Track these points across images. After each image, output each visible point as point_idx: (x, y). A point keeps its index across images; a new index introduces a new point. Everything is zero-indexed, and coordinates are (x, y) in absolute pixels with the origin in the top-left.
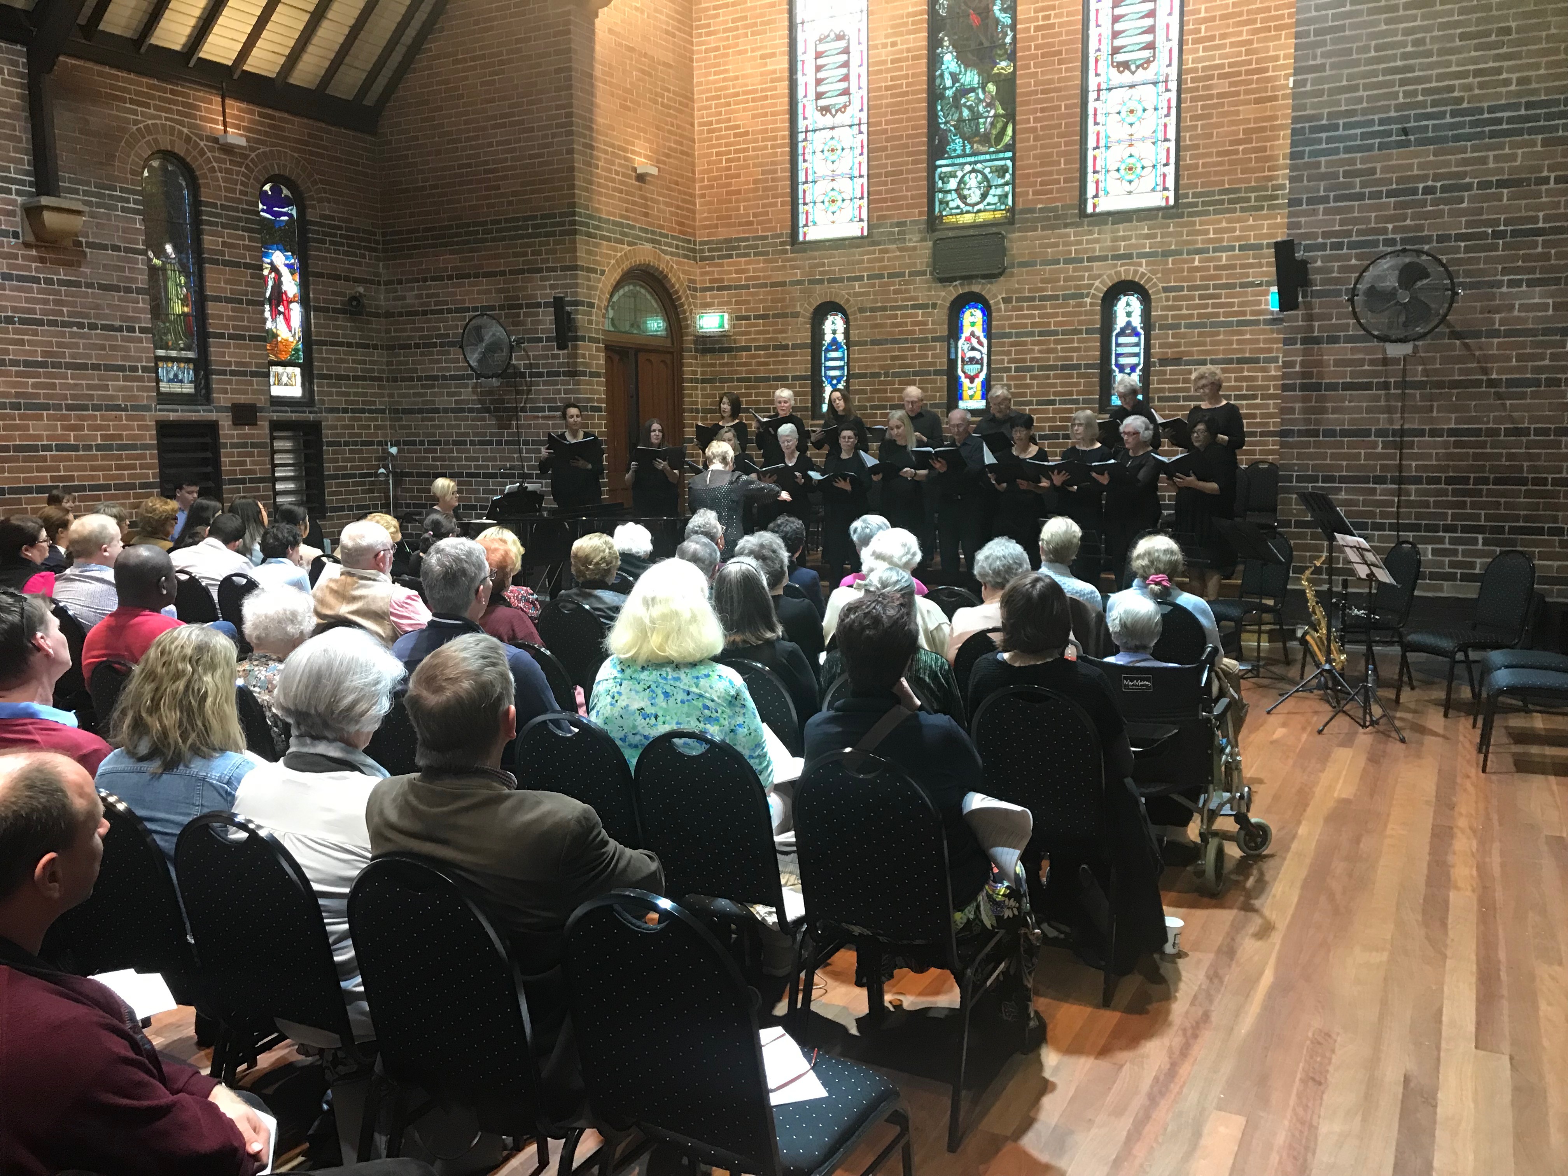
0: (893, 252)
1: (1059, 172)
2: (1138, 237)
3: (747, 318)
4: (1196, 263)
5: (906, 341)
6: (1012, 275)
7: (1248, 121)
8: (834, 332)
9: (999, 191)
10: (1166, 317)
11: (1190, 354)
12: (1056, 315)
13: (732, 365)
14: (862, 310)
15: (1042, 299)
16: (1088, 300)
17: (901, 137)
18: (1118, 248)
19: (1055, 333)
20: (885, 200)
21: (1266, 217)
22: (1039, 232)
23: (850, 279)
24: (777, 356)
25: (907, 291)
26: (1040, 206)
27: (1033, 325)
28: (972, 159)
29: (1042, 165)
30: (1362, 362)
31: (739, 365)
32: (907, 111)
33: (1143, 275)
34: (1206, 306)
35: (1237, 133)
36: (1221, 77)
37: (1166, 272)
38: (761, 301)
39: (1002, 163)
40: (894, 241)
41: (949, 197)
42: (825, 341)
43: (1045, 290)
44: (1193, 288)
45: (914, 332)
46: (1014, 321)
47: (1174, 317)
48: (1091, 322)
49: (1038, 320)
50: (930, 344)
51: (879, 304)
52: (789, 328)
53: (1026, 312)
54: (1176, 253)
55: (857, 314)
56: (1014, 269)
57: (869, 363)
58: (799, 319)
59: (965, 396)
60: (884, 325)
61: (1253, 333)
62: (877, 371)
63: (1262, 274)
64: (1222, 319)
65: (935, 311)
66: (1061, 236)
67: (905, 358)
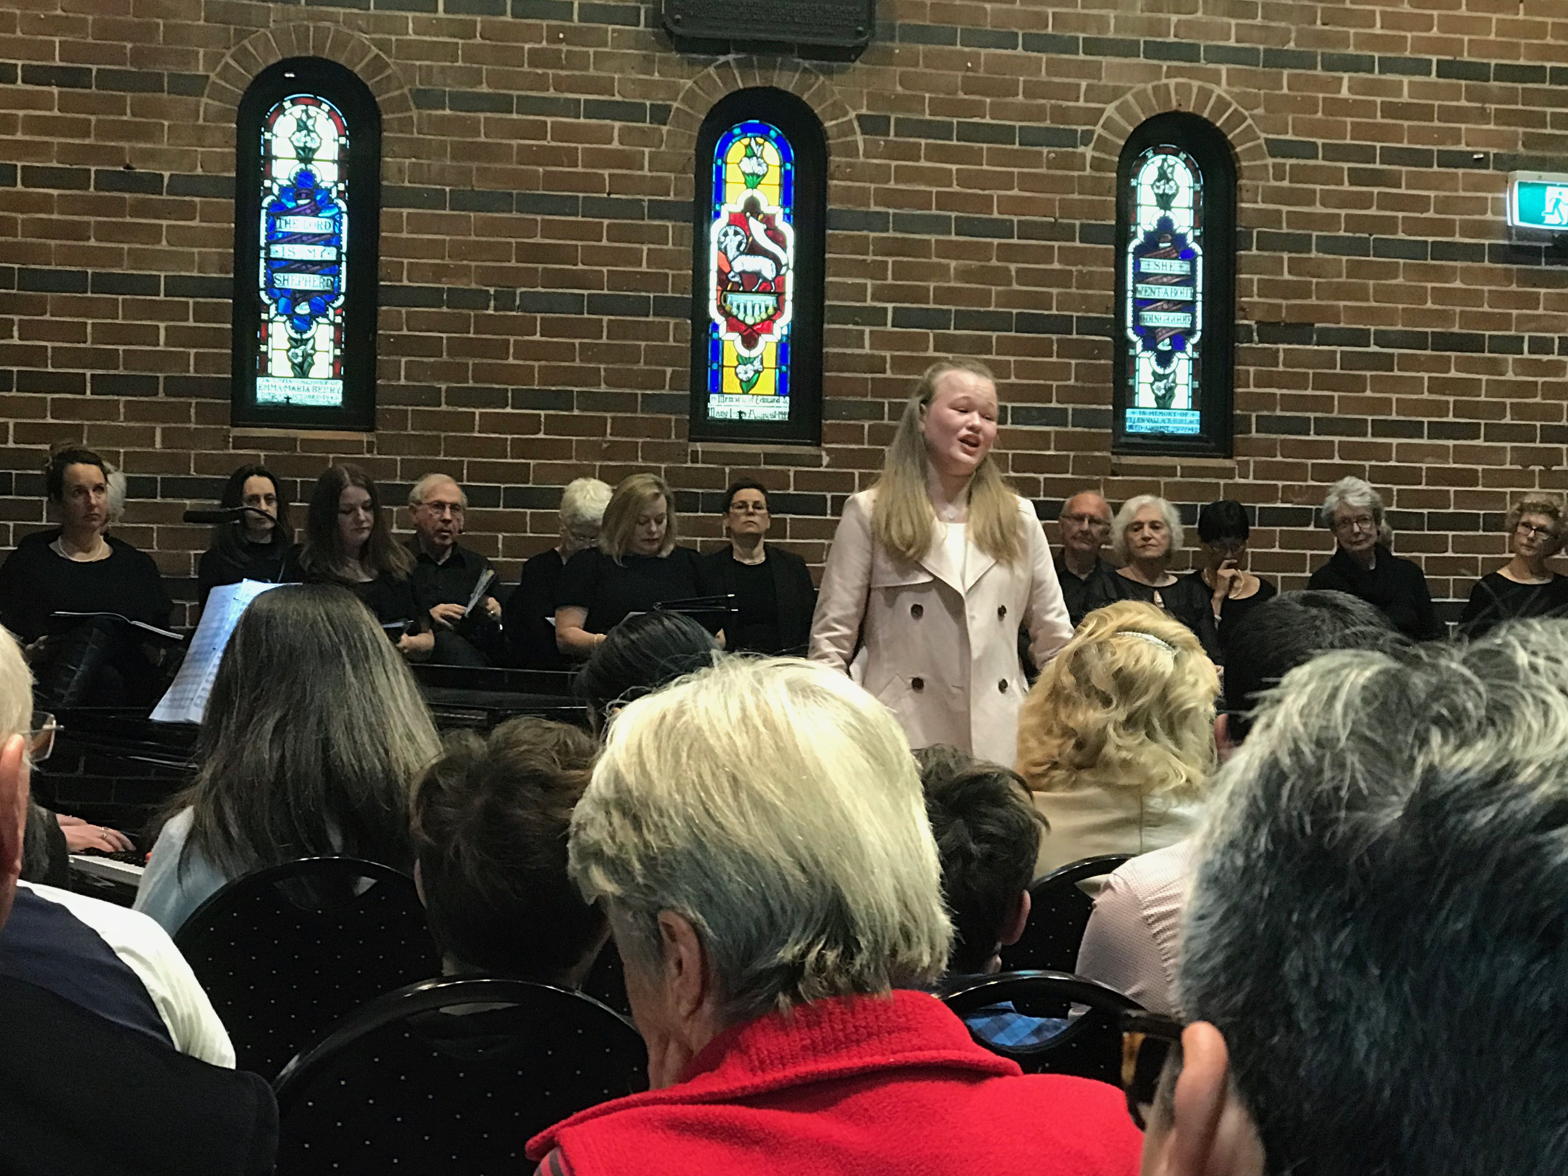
2: (1213, 6)
4: (1345, 93)
5: (568, 206)
6: (888, 58)
8: (306, 155)
10: (1274, 218)
11: (1331, 314)
14: (425, 98)
15: (970, 133)
16: (1088, 152)
18: (1160, 27)
19: (1001, 229)
24: (118, 207)
25: (573, 61)
27: (945, 201)
33: (1222, 105)
34: (1364, 201)
37: (1274, 105)
42: (273, 180)
43: (976, 109)
44: (1335, 152)
45: (595, 183)
46: (892, 185)
47: (1295, 219)
48: (1094, 209)
49: (956, 188)
50: (647, 222)
51: (484, 89)
52: (166, 123)
53: (923, 163)
54: (1303, 60)
55: (408, 109)
56: (897, 44)
57: (447, 261)
58: (205, 100)
59: (730, 381)
60: (503, 153)
61: (1467, 275)
62: (474, 286)
63: (1489, 138)
64: (1401, 236)
65: (665, 129)
67: (569, 255)
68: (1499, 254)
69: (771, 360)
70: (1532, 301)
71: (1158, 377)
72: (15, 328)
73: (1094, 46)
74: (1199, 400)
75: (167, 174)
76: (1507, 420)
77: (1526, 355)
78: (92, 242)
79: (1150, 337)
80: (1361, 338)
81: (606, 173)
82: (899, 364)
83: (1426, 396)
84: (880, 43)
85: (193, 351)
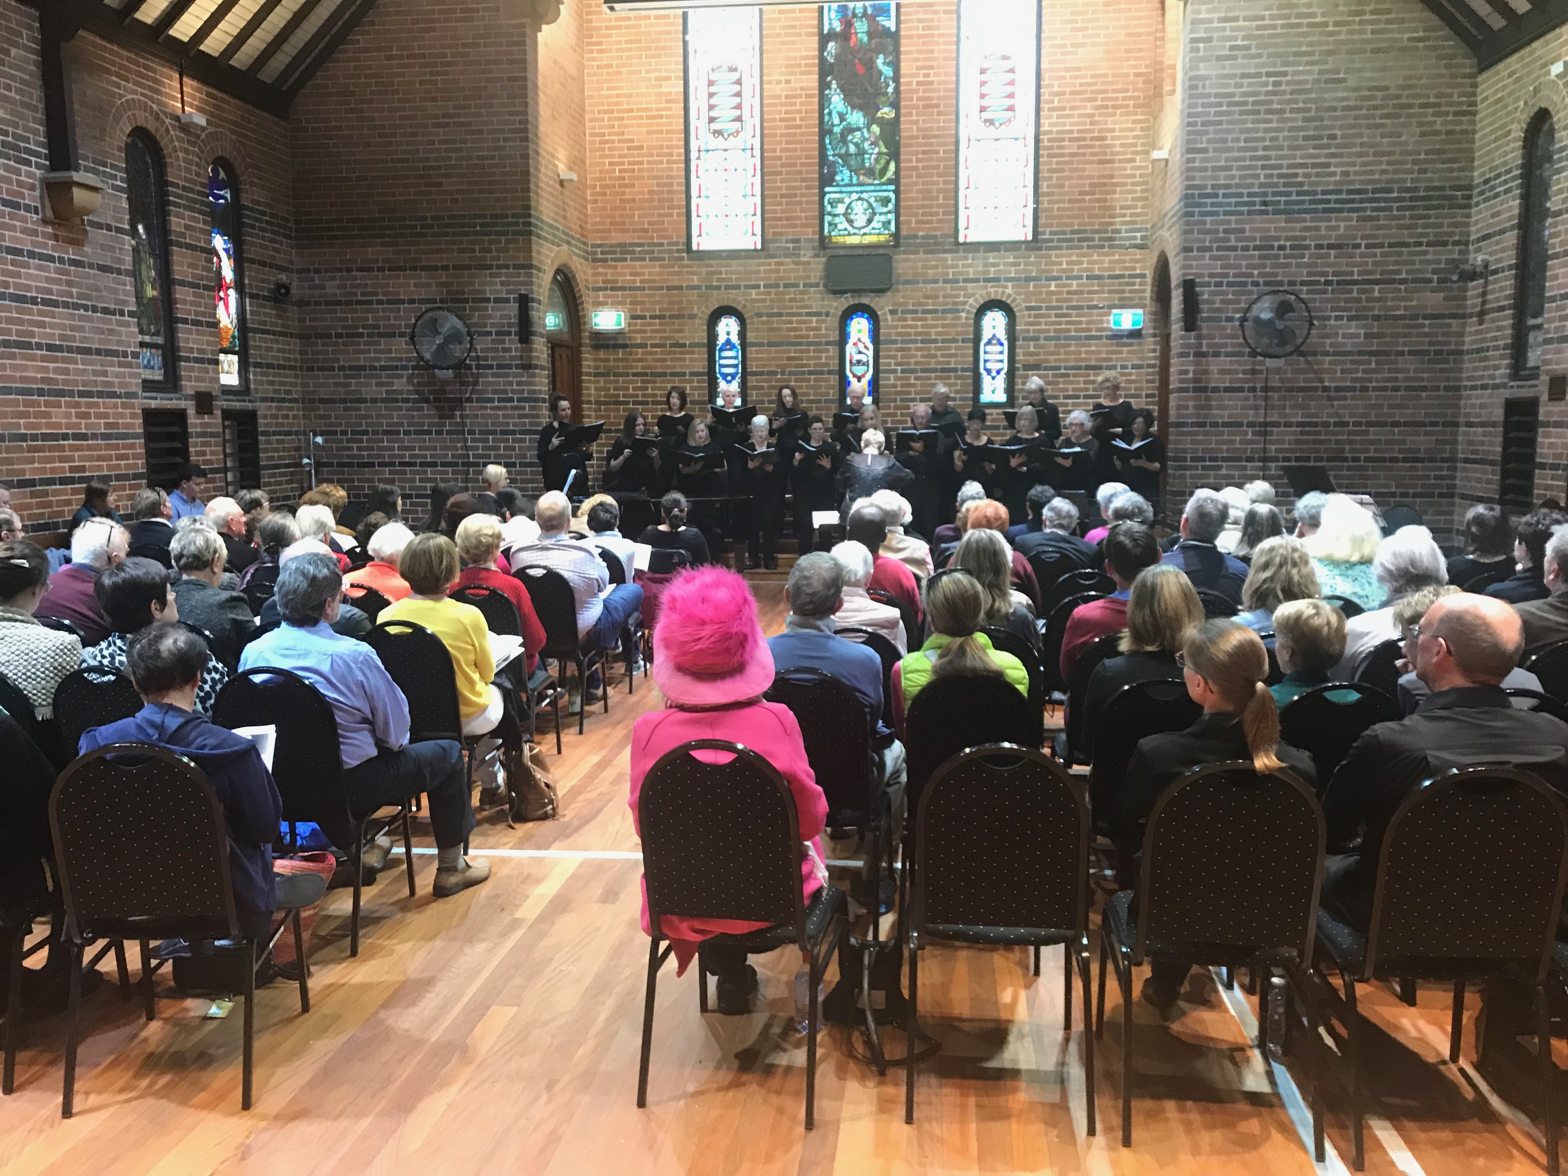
0: (789, 265)
1: (939, 206)
2: (1005, 264)
3: (643, 317)
4: (1053, 288)
5: (801, 344)
6: (897, 290)
7: (1091, 177)
8: (728, 334)
9: (883, 218)
10: (1028, 331)
11: (1047, 361)
12: (936, 326)
13: (626, 360)
14: (759, 315)
15: (924, 312)
16: (964, 315)
17: (795, 165)
18: (988, 272)
19: (935, 341)
20: (780, 219)
21: (1107, 255)
22: (921, 256)
23: (746, 287)
24: (674, 353)
25: (802, 300)
26: (921, 233)
27: (916, 334)
28: (859, 189)
29: (923, 199)
30: (1236, 372)
31: (634, 360)
32: (800, 142)
33: (1009, 296)
34: (1060, 323)
35: (1083, 185)
36: (1071, 140)
37: (1028, 294)
38: (657, 302)
39: (885, 194)
40: (790, 255)
41: (837, 220)
42: (719, 341)
43: (927, 304)
44: (1048, 308)
45: (808, 336)
46: (899, 330)
47: (1034, 331)
48: (968, 333)
49: (920, 330)
50: (824, 347)
51: (775, 311)
52: (687, 328)
53: (910, 323)
54: (1036, 279)
55: (756, 318)
56: (900, 286)
57: (766, 362)
58: (698, 320)
60: (780, 329)
61: (1097, 345)
62: (774, 369)
63: (1104, 299)
64: (1073, 334)
65: (829, 318)
66: (940, 260)
67: (801, 359)
68: (1108, 338)
70: (1120, 352)
71: (992, 384)
73: (966, 281)
74: (1006, 391)
75: (685, 342)
78: (669, 363)
79: (989, 372)
80: (1059, 368)
81: (811, 333)
82: (902, 386)
84: (894, 286)
85: (697, 392)
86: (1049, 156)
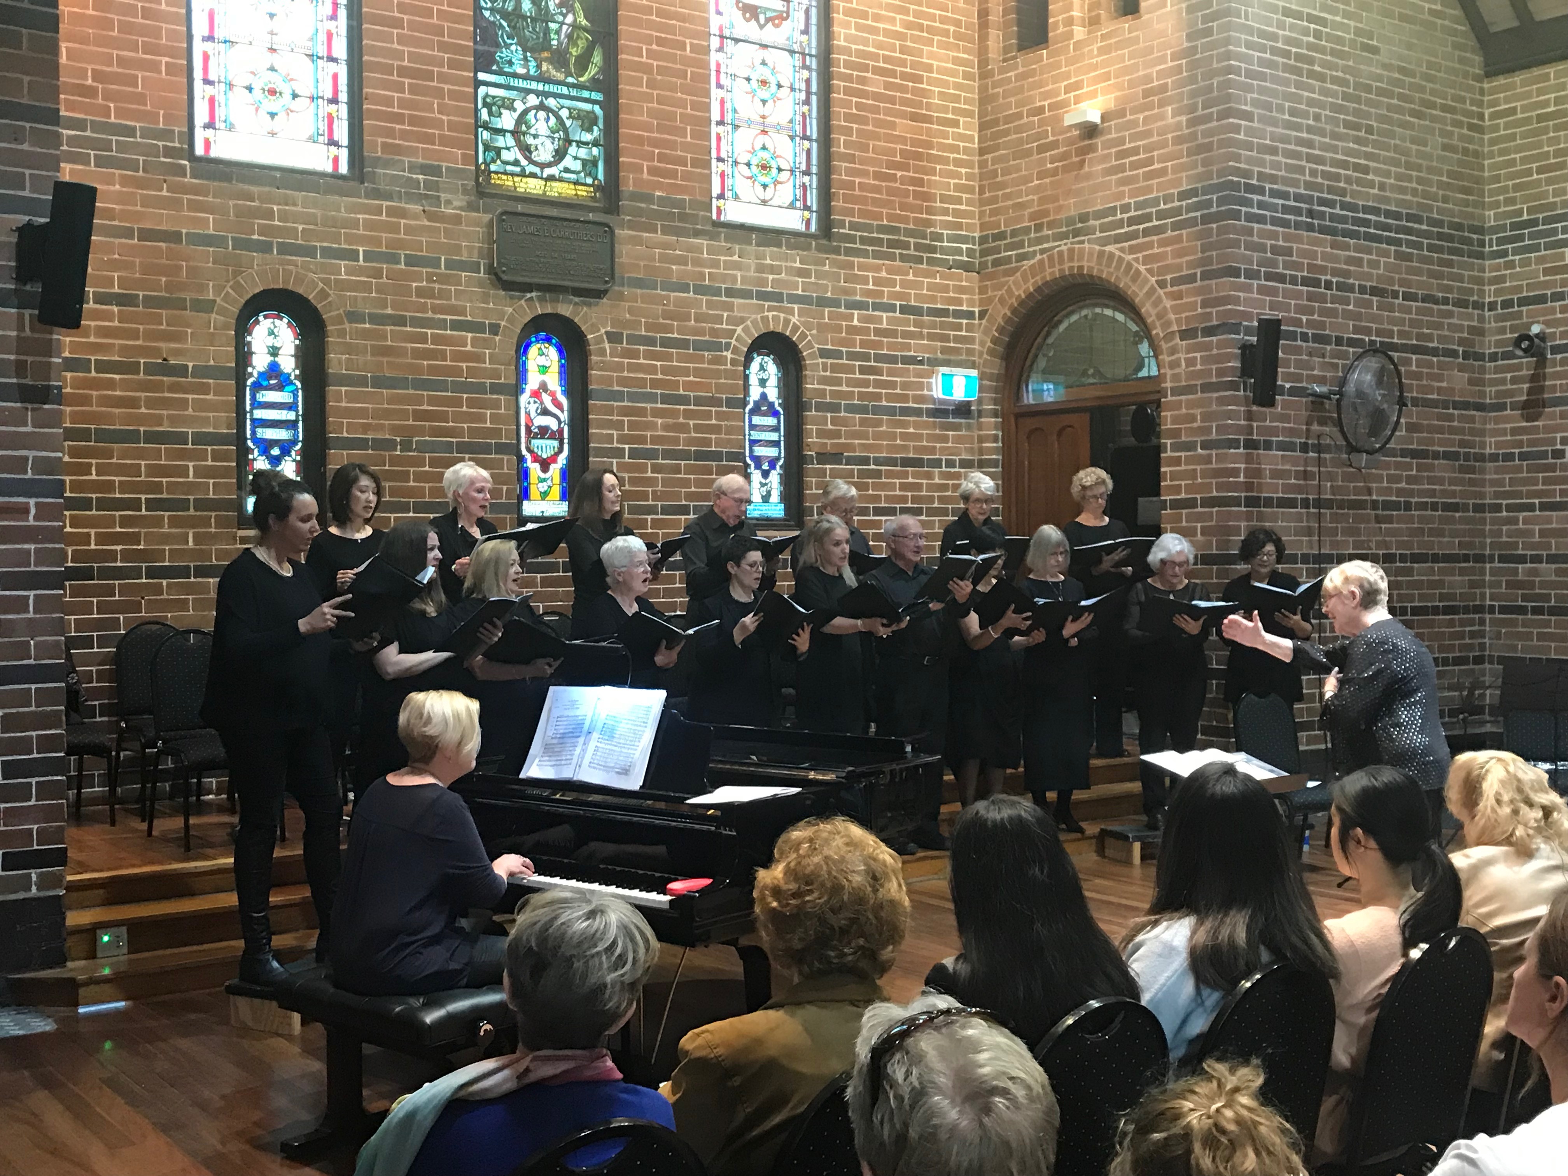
0: (416, 217)
4: (855, 322)
5: (441, 386)
6: (621, 297)
7: (903, 140)
8: (274, 351)
9: (583, 153)
10: (822, 393)
11: (850, 448)
12: (686, 372)
14: (354, 317)
15: (667, 343)
16: (729, 355)
18: (763, 282)
19: (684, 400)
20: (398, 118)
21: (925, 274)
22: (659, 236)
23: (327, 253)
24: (160, 386)
25: (445, 295)
26: (657, 193)
27: (655, 383)
28: (540, 87)
29: (661, 129)
30: (1289, 475)
33: (796, 328)
34: (866, 384)
35: (893, 152)
36: (878, 71)
37: (822, 328)
39: (587, 107)
40: (420, 198)
41: (500, 142)
42: (254, 368)
43: (669, 329)
44: (852, 356)
45: (458, 371)
46: (625, 374)
47: (833, 394)
48: (732, 388)
49: (660, 376)
50: (489, 396)
51: (389, 311)
52: (189, 331)
53: (642, 361)
54: (835, 303)
55: (343, 323)
56: (626, 288)
57: (370, 421)
58: (214, 315)
59: (534, 492)
60: (401, 352)
61: (916, 425)
62: (387, 437)
63: (925, 349)
64: (884, 403)
65: (497, 338)
66: (690, 249)
67: (443, 417)
68: (931, 413)
69: (557, 479)
70: (945, 439)
71: (763, 485)
72: (93, 468)
73: (730, 293)
74: (785, 498)
75: (191, 365)
76: (936, 505)
77: (944, 469)
78: (143, 410)
79: (758, 461)
80: (865, 461)
81: (464, 365)
83: (898, 493)
84: (616, 288)
85: (212, 481)
86: (848, 91)
